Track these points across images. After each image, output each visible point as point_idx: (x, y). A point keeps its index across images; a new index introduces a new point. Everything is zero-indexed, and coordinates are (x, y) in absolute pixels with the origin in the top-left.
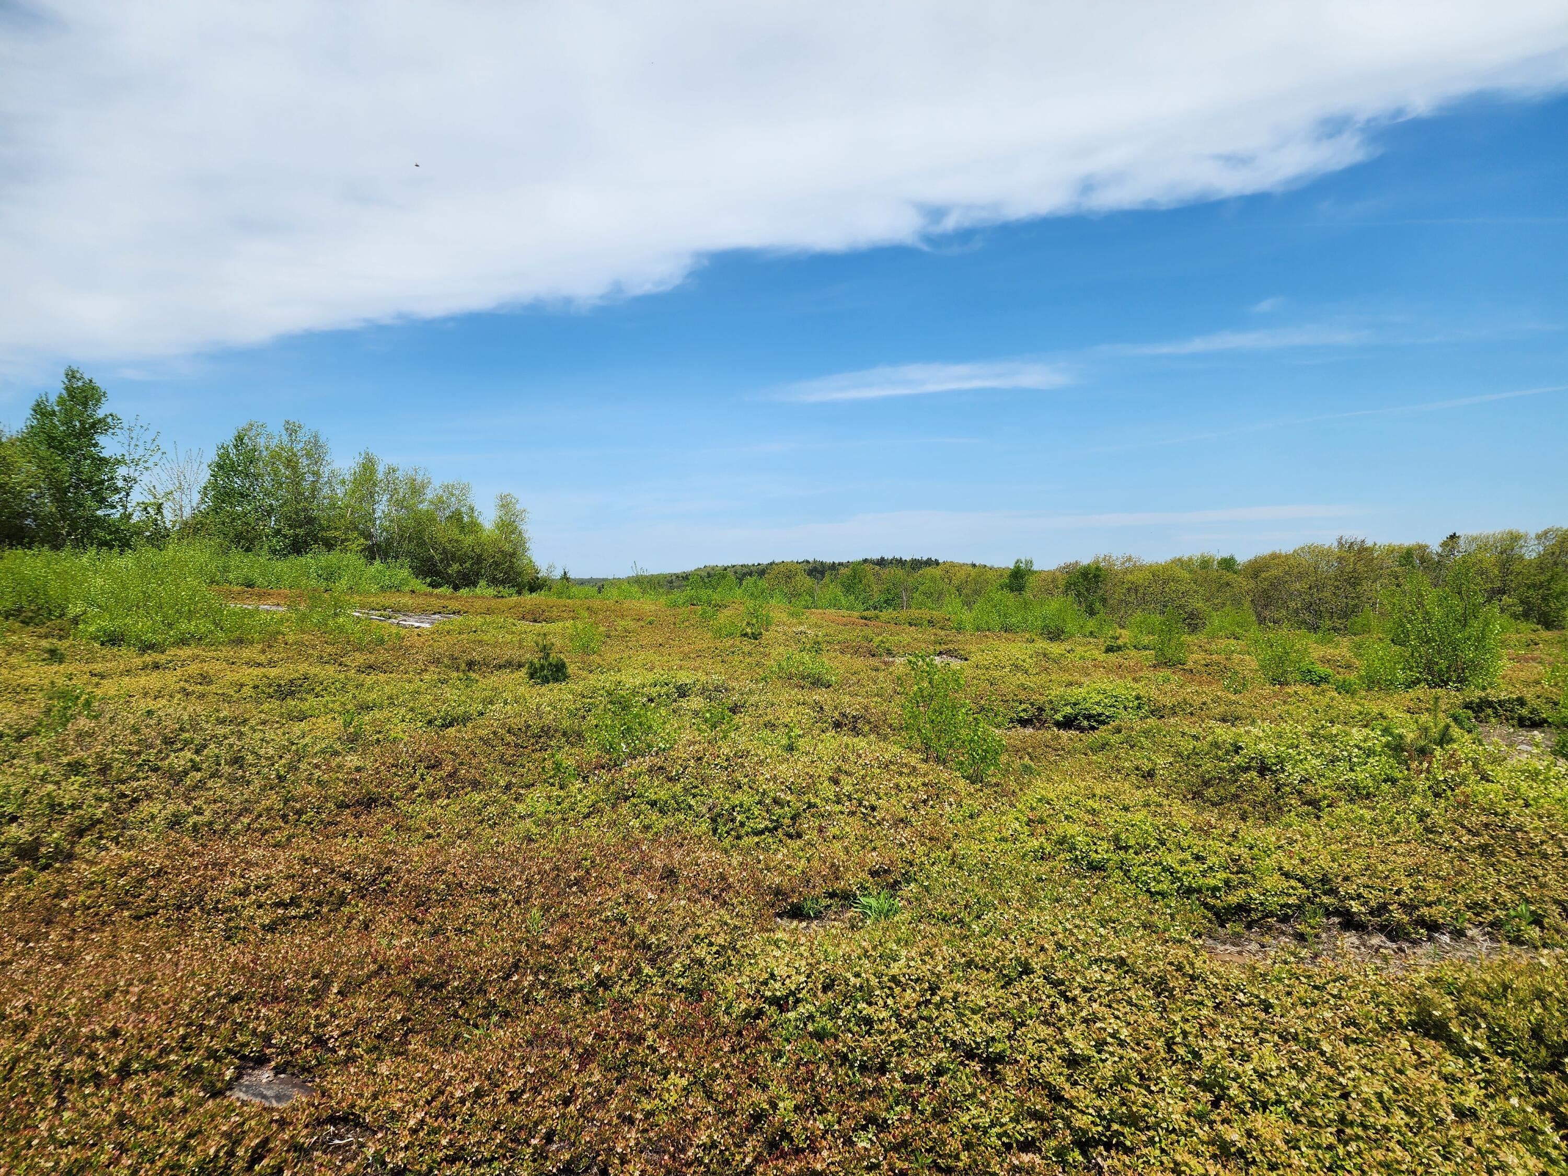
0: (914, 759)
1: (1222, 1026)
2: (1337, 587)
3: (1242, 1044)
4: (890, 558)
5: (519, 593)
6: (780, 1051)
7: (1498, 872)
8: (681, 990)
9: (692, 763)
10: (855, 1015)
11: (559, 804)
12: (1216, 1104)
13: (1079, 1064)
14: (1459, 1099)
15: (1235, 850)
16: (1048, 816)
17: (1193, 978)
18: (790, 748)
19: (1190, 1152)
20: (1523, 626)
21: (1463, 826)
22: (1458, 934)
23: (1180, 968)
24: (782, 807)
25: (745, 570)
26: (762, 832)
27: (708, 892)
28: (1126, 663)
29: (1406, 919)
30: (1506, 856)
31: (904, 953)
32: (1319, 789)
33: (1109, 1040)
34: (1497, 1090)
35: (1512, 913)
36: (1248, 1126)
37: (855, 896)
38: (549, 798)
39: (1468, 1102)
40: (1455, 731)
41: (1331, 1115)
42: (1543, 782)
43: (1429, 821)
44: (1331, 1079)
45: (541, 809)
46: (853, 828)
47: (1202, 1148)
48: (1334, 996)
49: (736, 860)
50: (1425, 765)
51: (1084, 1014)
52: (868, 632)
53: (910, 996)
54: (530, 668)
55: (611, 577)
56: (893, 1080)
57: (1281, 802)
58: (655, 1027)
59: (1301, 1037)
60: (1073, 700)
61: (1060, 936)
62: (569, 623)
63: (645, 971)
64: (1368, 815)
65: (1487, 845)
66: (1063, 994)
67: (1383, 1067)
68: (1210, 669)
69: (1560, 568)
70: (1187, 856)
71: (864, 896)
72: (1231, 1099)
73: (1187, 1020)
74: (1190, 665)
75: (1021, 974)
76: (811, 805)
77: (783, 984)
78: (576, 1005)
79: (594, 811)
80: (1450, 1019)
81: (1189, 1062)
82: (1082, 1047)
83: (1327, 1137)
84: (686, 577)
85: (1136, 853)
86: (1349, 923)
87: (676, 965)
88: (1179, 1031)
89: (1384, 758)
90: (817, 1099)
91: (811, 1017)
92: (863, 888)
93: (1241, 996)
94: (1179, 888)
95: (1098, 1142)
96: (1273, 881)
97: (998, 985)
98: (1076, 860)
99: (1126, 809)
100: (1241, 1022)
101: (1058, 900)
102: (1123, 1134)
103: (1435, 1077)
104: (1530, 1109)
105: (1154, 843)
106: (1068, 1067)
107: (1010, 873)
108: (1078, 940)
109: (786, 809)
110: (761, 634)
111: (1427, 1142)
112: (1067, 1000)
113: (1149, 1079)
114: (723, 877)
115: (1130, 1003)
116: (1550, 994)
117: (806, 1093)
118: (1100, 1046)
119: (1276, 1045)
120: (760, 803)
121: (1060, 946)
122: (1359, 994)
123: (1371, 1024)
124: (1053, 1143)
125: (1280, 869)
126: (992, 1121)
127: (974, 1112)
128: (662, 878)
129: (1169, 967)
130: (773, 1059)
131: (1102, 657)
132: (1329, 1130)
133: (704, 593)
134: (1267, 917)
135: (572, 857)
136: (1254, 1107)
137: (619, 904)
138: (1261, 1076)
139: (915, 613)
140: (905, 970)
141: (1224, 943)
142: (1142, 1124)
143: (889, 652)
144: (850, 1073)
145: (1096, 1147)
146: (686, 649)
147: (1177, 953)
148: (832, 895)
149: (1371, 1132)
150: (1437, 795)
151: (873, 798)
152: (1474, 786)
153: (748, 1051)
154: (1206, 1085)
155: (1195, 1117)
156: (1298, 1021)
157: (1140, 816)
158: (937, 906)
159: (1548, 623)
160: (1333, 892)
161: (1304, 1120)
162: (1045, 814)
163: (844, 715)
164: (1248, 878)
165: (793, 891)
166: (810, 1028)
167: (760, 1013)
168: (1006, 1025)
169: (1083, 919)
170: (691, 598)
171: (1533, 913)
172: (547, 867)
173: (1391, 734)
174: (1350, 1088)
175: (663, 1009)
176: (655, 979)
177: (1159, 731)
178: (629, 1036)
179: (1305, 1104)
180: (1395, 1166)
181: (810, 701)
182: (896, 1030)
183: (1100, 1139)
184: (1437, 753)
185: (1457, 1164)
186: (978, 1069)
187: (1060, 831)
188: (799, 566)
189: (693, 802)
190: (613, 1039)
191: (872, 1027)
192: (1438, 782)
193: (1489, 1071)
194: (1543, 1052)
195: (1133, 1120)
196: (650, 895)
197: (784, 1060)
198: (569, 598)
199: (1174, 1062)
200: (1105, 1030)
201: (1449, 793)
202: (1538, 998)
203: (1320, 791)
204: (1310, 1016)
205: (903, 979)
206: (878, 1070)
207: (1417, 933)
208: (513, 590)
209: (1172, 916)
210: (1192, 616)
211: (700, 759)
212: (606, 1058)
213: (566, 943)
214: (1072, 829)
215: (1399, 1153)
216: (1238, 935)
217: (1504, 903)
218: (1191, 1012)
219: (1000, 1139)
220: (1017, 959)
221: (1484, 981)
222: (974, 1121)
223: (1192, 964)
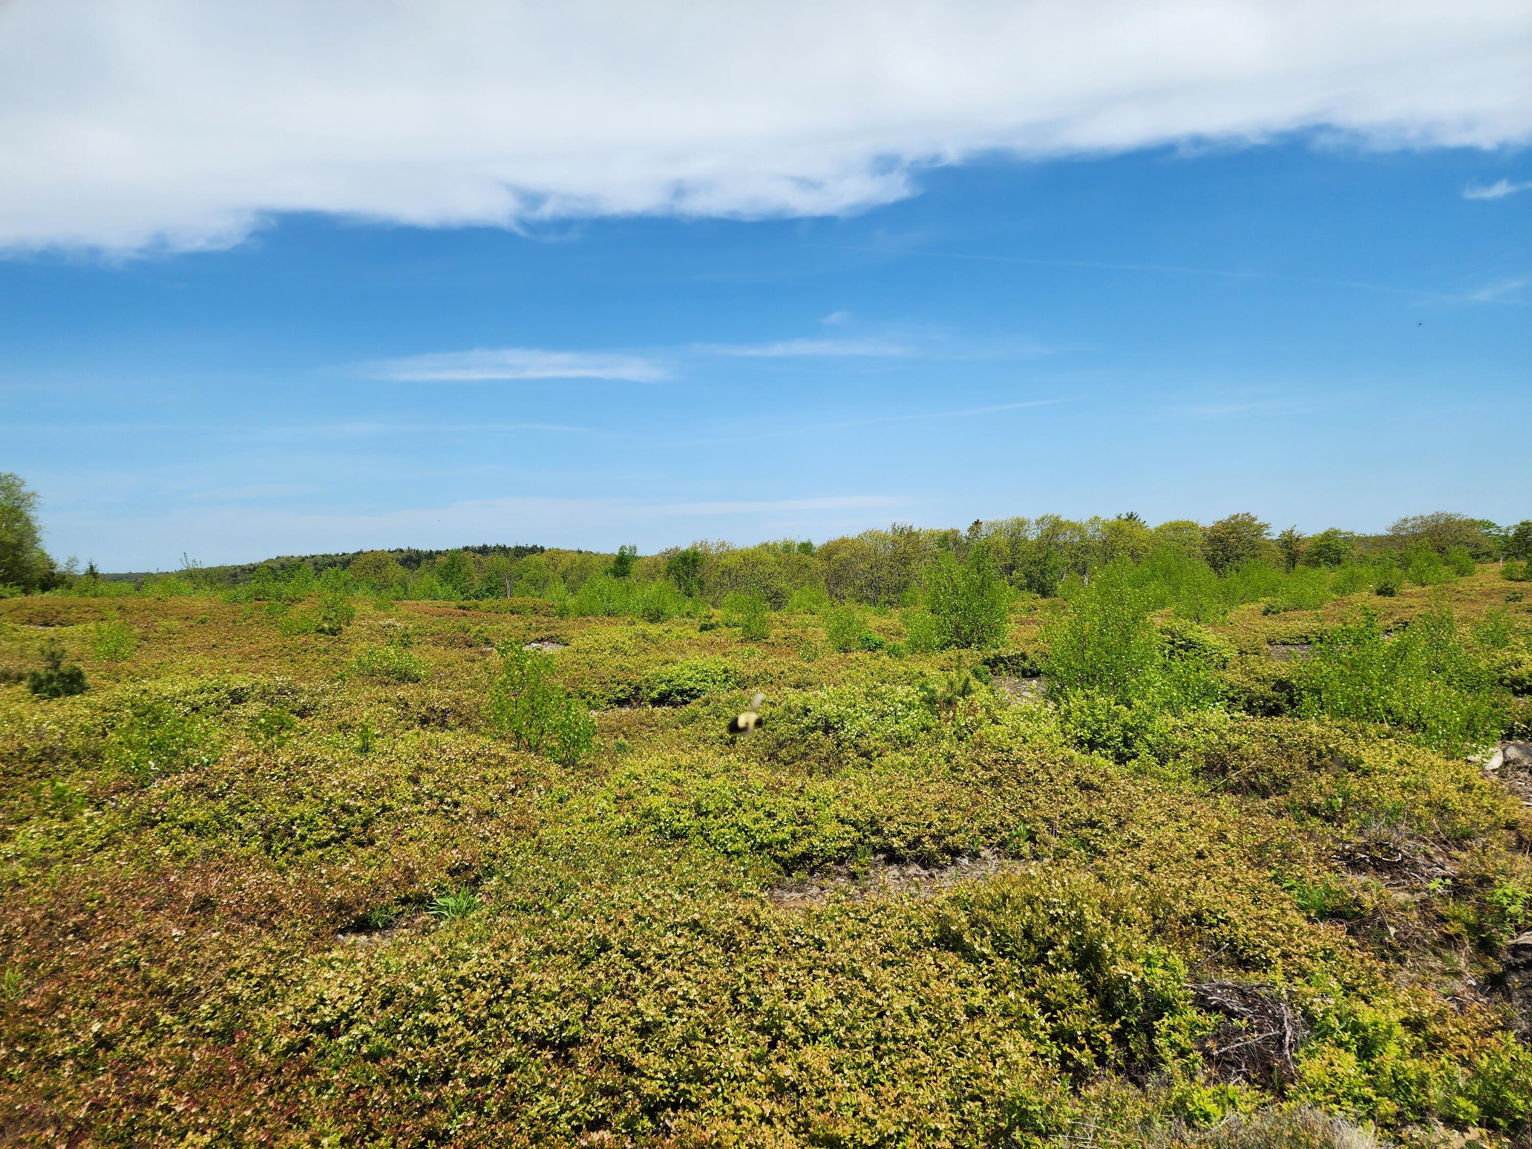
0: (503, 750)
1: (781, 970)
2: (892, 566)
3: (797, 983)
4: (494, 545)
5: (26, 592)
6: (327, 1082)
7: (1004, 799)
8: (209, 1035)
9: (241, 776)
10: (417, 1026)
11: (60, 838)
12: (772, 1045)
13: (651, 1032)
14: (971, 1000)
15: (801, 804)
16: (636, 791)
17: (758, 929)
18: (365, 749)
19: (749, 1096)
20: (1026, 594)
21: (979, 763)
22: (975, 856)
23: (747, 922)
24: (352, 814)
25: (327, 561)
26: (327, 844)
27: (253, 918)
28: (718, 640)
29: (935, 848)
30: (1009, 786)
31: (476, 951)
32: (870, 742)
33: (680, 1002)
34: (999, 987)
35: (1014, 833)
36: (800, 1060)
37: (431, 898)
38: (48, 833)
39: (977, 1002)
40: (974, 683)
41: (869, 1036)
42: (1036, 721)
43: (954, 761)
44: (870, 1002)
45: (35, 847)
46: (434, 826)
47: (759, 1090)
48: (875, 926)
49: (293, 875)
50: (951, 714)
51: (657, 981)
52: (464, 621)
53: (480, 995)
54: (32, 680)
55: (154, 572)
56: (457, 1087)
57: (842, 756)
58: (172, 1082)
59: (847, 968)
60: (668, 678)
61: (639, 908)
62: (91, 626)
63: (162, 1021)
64: (908, 760)
65: (996, 778)
66: (638, 965)
67: (912, 984)
68: (789, 642)
69: (1053, 548)
70: (760, 814)
71: (442, 896)
72: (786, 1037)
73: (751, 970)
74: (772, 638)
75: (599, 951)
76: (385, 809)
77: (334, 1007)
78: (66, 1074)
79: (110, 840)
80: (964, 931)
81: (751, 1010)
82: (652, 1013)
83: (866, 1056)
84: (251, 570)
85: (715, 817)
86: (893, 858)
87: (203, 1007)
88: (743, 981)
89: (921, 710)
90: (370, 1126)
91: (366, 1038)
92: (440, 888)
93: (798, 939)
94: (753, 846)
95: (666, 1105)
96: (831, 829)
97: (576, 967)
98: (660, 831)
99: (708, 776)
100: (798, 963)
101: (640, 873)
102: (689, 1092)
103: (952, 984)
104: (1022, 1000)
105: (731, 806)
106: (640, 1037)
107: (595, 852)
108: (655, 910)
109: (357, 815)
110: (341, 629)
111: (945, 1043)
112: (643, 970)
113: (715, 1032)
114: (273, 899)
115: (701, 963)
116: (1037, 898)
117: (356, 1122)
118: (671, 1010)
119: (827, 979)
120: (325, 812)
121: (639, 918)
122: (895, 921)
123: (905, 946)
124: (623, 1116)
125: (837, 816)
126: (562, 1107)
127: (544, 1102)
128: (193, 910)
129: (736, 923)
130: (319, 1092)
131: (696, 635)
132: (868, 1048)
133: (273, 587)
134: (827, 861)
135: (73, 899)
136: (806, 1041)
137: (132, 947)
138: (812, 1010)
139: (517, 601)
140: (475, 969)
141: (790, 891)
142: (707, 1078)
143: (488, 642)
144: (408, 1090)
145: (663, 1110)
146: (247, 649)
147: (745, 908)
148: (405, 901)
149: (901, 1045)
150: (960, 739)
151: (455, 793)
152: (988, 729)
153: (288, 1090)
154: (765, 1028)
155: (754, 1061)
156: (845, 954)
157: (719, 781)
158: (517, 896)
159: (1044, 592)
160: (879, 832)
161: (847, 1044)
162: (632, 790)
163: (433, 710)
164: (811, 828)
165: (359, 904)
166: (364, 1050)
167: (307, 1043)
168: (580, 1007)
169: (662, 888)
170: (258, 593)
171: (1029, 831)
172: (37, 916)
173: (927, 690)
174: (885, 1008)
175: (183, 1060)
176: (175, 1028)
177: (742, 700)
178: (137, 1099)
179: (848, 1029)
180: (920, 1071)
181: (394, 698)
182: (462, 1033)
183: (668, 1101)
184: (959, 703)
185: (968, 1059)
186: (550, 1056)
187: (646, 805)
188: (391, 555)
189: (240, 820)
190: (114, 1106)
191: (435, 1036)
192: (961, 728)
193: (993, 972)
194: (1033, 949)
195: (699, 1075)
196: (175, 932)
197: (331, 1091)
198: (96, 596)
199: (738, 1012)
200: (676, 993)
201: (969, 736)
202: (1029, 904)
203: (872, 743)
204: (855, 947)
205: (473, 979)
206: (441, 1080)
207: (943, 859)
208: (16, 589)
209: (746, 873)
210: (777, 595)
211: (252, 771)
212: (105, 1129)
213: (56, 1003)
214: (656, 801)
215: (923, 1058)
216: (802, 882)
217: (1008, 826)
218: (753, 962)
219: (569, 1124)
220: (596, 937)
221: (989, 894)
222: (543, 1112)
223: (757, 916)
